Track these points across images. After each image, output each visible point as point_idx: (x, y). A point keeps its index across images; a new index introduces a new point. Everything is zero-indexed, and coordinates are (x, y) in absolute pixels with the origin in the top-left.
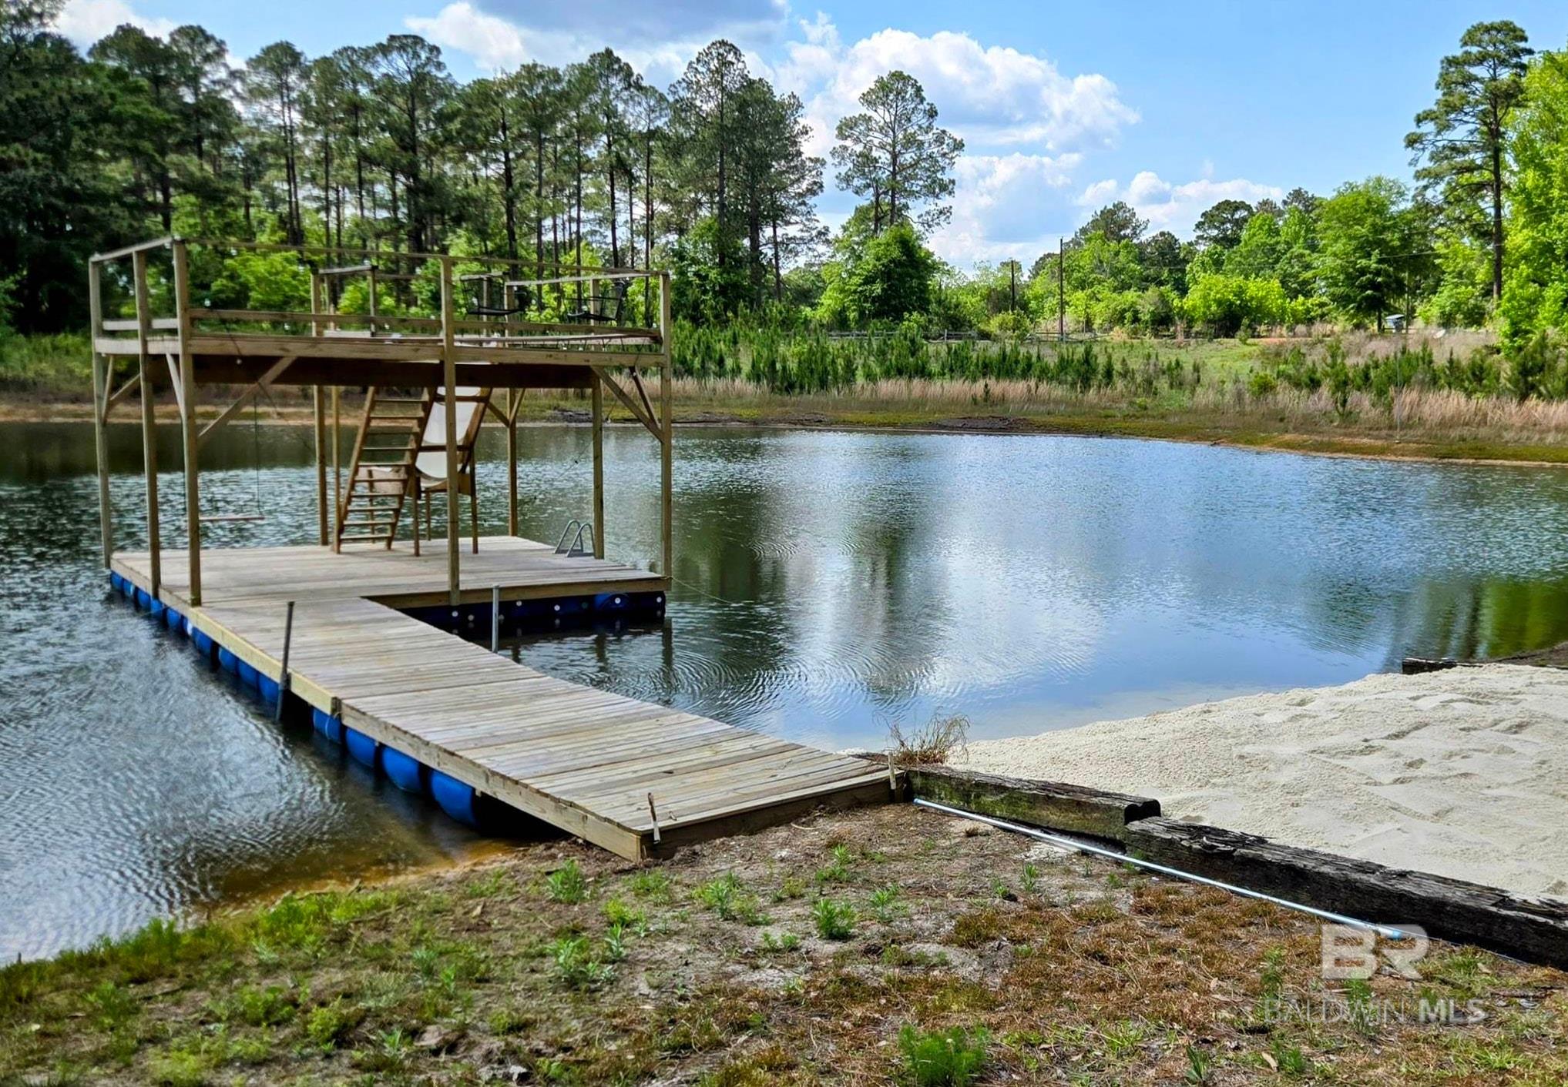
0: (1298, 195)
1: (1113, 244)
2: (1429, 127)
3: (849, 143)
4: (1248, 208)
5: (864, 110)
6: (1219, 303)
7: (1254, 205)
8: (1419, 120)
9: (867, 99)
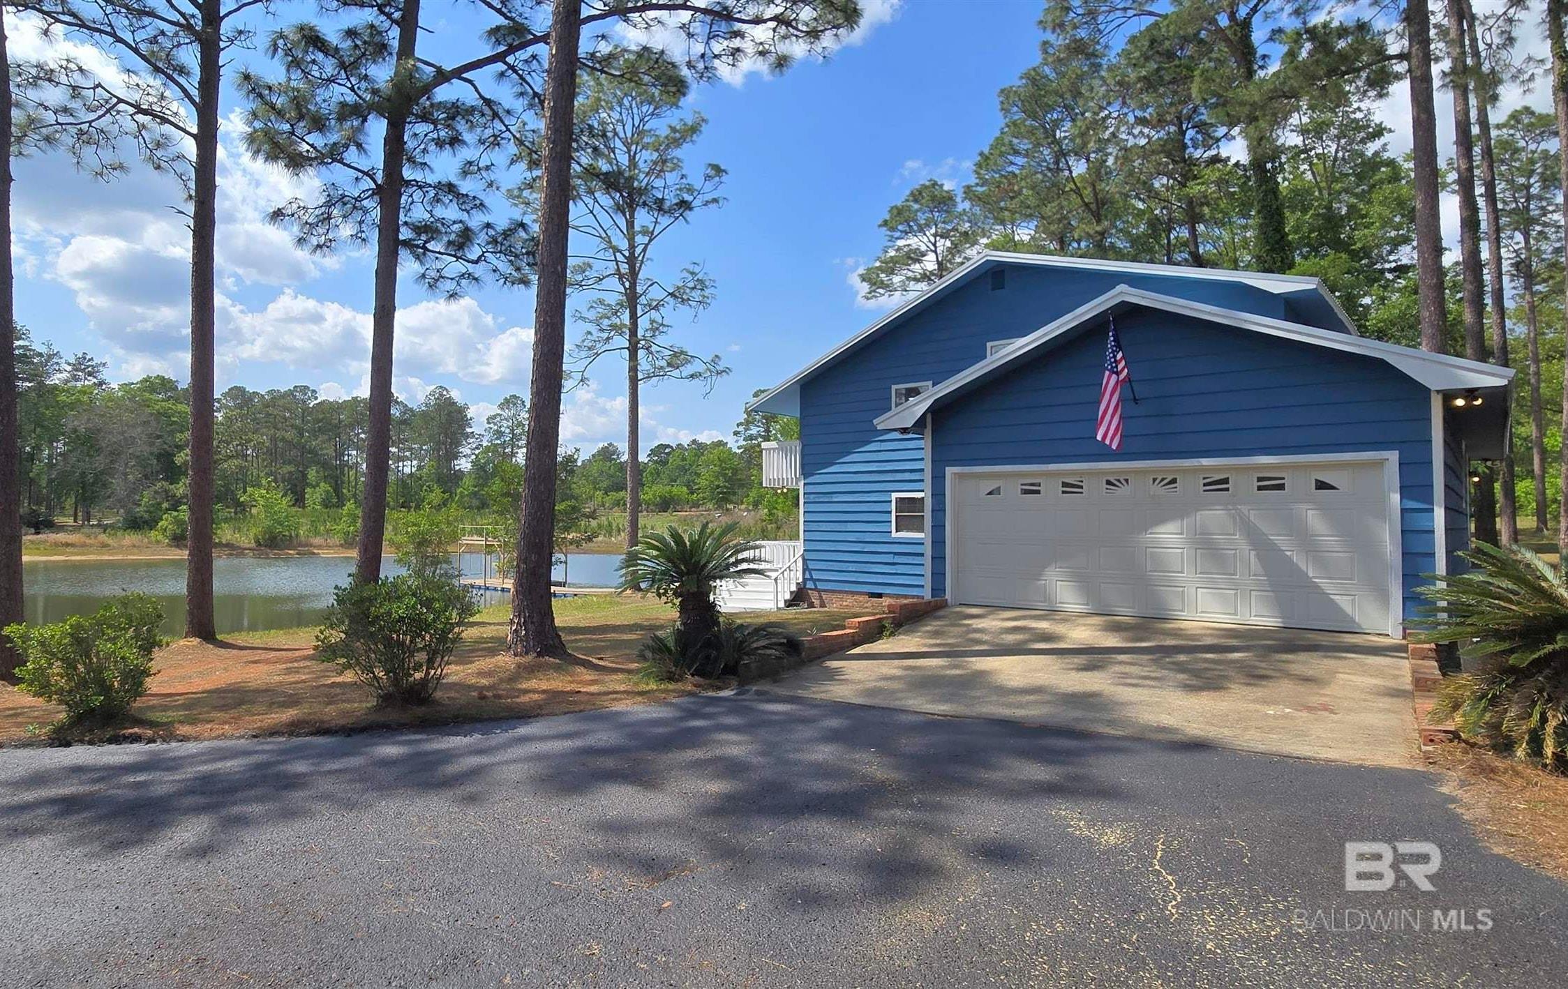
0: (694, 442)
1: (608, 463)
2: (741, 429)
3: (492, 425)
4: (672, 447)
5: (500, 412)
6: (660, 497)
7: (674, 446)
8: (738, 425)
9: (501, 406)
